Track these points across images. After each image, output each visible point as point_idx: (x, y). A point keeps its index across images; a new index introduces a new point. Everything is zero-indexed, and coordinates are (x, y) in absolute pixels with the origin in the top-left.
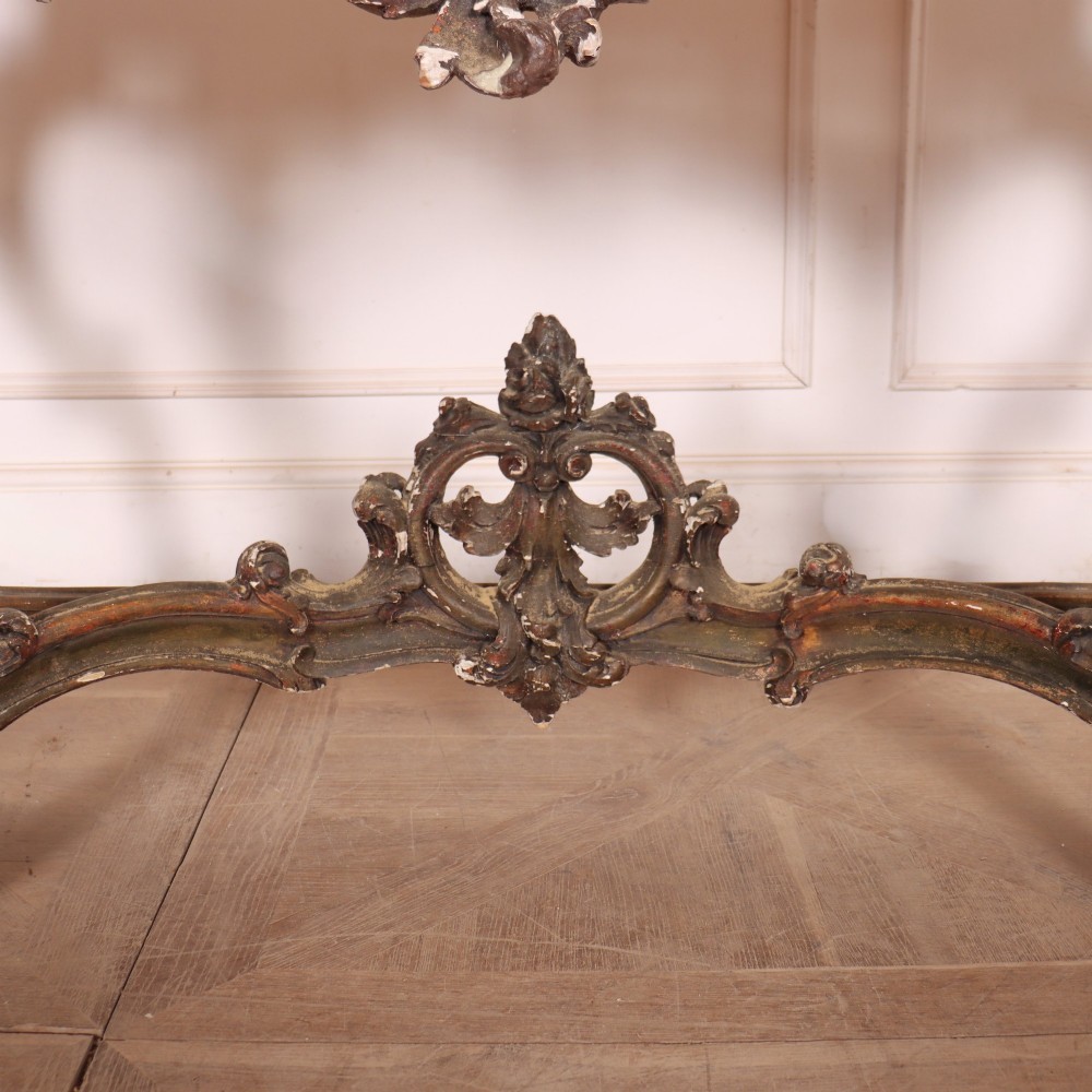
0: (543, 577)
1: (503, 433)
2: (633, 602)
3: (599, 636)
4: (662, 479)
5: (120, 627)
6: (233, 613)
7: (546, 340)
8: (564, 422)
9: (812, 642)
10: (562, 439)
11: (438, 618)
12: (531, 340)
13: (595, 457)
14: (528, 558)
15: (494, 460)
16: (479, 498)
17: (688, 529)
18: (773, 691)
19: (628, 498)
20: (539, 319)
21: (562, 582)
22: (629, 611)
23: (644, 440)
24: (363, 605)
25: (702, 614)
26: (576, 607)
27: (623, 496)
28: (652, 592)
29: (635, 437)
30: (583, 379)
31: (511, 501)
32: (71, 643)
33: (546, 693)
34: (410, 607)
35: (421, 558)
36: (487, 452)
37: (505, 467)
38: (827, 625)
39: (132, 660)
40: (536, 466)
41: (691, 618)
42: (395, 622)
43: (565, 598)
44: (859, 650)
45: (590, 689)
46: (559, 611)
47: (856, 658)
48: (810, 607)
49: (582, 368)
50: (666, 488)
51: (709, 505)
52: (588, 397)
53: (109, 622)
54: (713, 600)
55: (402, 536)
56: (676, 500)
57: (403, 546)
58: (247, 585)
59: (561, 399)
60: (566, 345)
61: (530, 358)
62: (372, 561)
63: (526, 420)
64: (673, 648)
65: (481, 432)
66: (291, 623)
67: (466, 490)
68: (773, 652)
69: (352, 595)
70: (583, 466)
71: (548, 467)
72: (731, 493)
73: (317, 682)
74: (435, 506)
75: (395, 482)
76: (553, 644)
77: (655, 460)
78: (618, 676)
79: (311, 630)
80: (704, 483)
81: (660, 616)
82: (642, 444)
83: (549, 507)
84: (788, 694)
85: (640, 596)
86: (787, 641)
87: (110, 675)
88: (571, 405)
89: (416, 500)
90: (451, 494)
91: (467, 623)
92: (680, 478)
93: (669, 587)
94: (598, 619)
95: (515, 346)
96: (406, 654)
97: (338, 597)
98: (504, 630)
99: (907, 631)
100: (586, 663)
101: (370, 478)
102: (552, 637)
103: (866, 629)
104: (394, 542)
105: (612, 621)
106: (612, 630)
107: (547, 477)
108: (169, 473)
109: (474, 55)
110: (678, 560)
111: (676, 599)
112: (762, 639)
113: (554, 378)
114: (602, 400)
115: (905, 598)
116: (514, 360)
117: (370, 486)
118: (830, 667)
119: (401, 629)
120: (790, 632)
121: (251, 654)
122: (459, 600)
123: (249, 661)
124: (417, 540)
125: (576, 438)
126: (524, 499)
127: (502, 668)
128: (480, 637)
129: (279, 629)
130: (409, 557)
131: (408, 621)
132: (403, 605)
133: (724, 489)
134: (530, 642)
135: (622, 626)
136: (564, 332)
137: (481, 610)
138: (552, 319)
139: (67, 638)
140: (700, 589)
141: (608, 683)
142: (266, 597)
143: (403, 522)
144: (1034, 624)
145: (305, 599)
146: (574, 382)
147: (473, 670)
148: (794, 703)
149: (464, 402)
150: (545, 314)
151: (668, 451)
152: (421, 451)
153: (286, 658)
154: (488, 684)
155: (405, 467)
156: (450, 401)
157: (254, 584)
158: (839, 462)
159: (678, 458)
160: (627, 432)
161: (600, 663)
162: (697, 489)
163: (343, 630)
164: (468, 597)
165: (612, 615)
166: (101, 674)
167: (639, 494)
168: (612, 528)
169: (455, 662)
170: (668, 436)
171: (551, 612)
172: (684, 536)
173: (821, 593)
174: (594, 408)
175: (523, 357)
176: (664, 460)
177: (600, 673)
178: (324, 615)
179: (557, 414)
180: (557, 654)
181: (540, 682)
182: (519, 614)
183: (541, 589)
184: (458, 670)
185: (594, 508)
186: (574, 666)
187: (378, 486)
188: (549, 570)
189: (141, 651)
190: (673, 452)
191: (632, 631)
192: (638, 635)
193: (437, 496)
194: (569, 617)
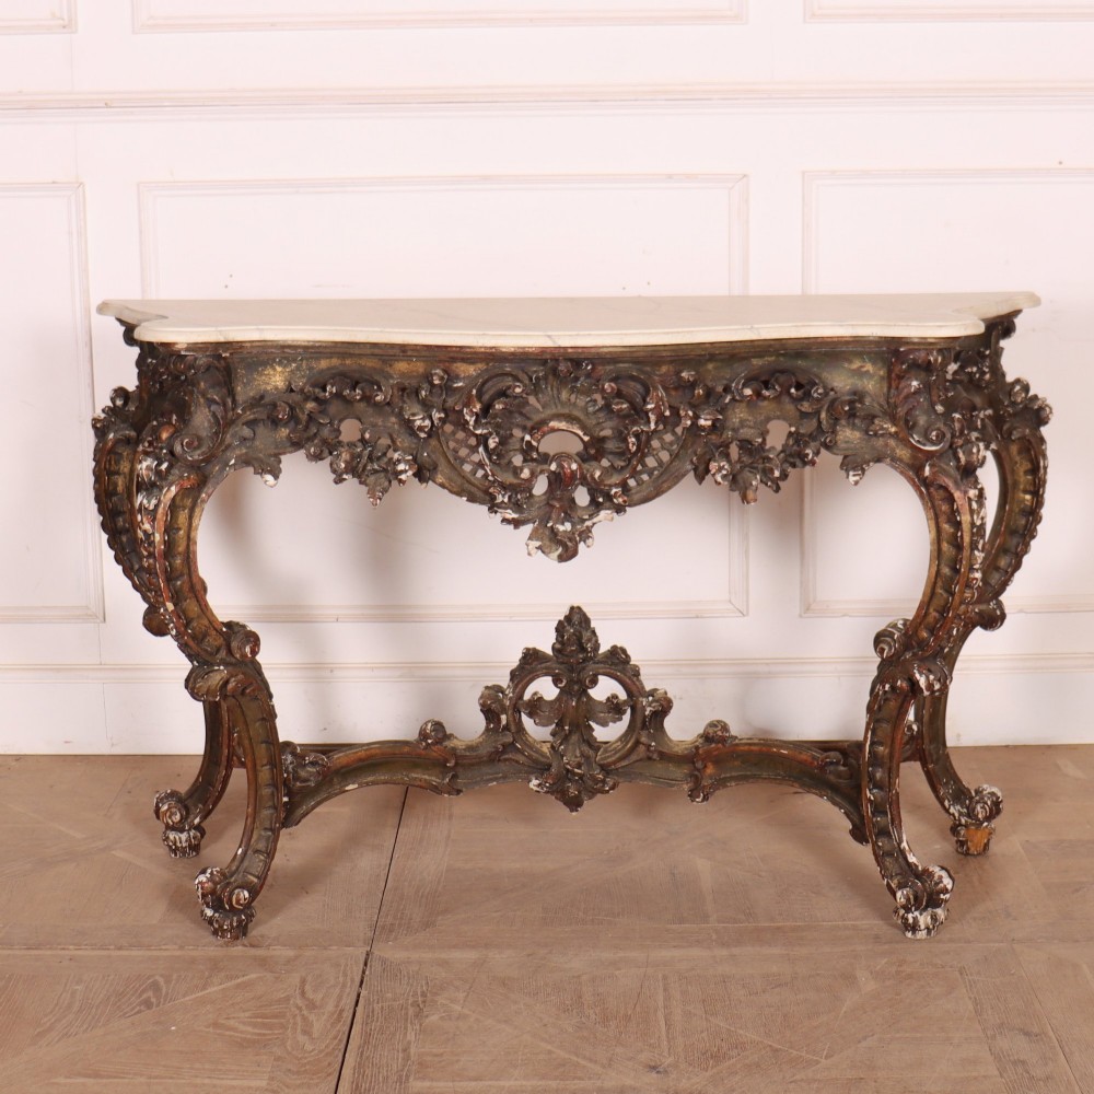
0: (574, 738)
1: (554, 666)
2: (620, 750)
3: (604, 768)
4: (634, 689)
5: (366, 763)
6: (419, 756)
7: (576, 618)
8: (584, 660)
9: (710, 770)
10: (584, 669)
11: (521, 759)
12: (568, 618)
13: (600, 677)
14: (567, 728)
15: (550, 678)
16: (541, 698)
17: (647, 713)
18: (692, 795)
19: (617, 697)
20: (572, 608)
21: (584, 741)
22: (618, 755)
23: (624, 669)
24: (484, 751)
25: (655, 756)
26: (591, 752)
27: (615, 696)
28: (629, 745)
29: (620, 667)
30: (594, 639)
31: (558, 699)
32: (343, 771)
33: (576, 796)
34: (508, 753)
35: (513, 728)
36: (546, 675)
37: (556, 682)
38: (718, 761)
39: (370, 779)
40: (571, 682)
41: (650, 758)
42: (499, 760)
43: (585, 748)
44: (734, 774)
45: (599, 795)
46: (582, 755)
47: (732, 778)
48: (708, 753)
49: (594, 632)
50: (636, 693)
51: (657, 701)
52: (597, 646)
53: (361, 760)
54: (660, 749)
55: (504, 717)
56: (641, 699)
57: (504, 722)
58: (426, 741)
59: (583, 649)
60: (585, 620)
61: (568, 628)
62: (487, 729)
63: (566, 659)
64: (641, 774)
65: (543, 665)
66: (447, 761)
67: (535, 694)
68: (691, 775)
69: (477, 747)
70: (594, 682)
71: (577, 683)
72: (669, 695)
73: (459, 792)
74: (521, 702)
75: (498, 689)
76: (579, 771)
77: (630, 678)
78: (612, 788)
79: (456, 764)
80: (656, 690)
81: (634, 757)
82: (623, 671)
83: (577, 703)
84: (698, 797)
85: (623, 747)
86: (698, 770)
87: (361, 786)
88: (588, 652)
89: (511, 699)
90: (527, 696)
91: (536, 761)
92: (643, 688)
93: (637, 743)
94: (602, 759)
95: (560, 622)
96: (504, 777)
97: (470, 748)
98: (554, 764)
99: (756, 765)
100: (596, 781)
101: (487, 688)
102: (579, 768)
103: (736, 763)
104: (499, 720)
105: (610, 760)
106: (609, 764)
107: (576, 687)
108: (332, 671)
109: (548, 543)
110: (642, 729)
111: (642, 748)
112: (686, 770)
113: (579, 639)
114: (604, 648)
115: (753, 748)
116: (560, 629)
117: (487, 692)
118: (721, 783)
119: (502, 764)
120: (699, 765)
121: (426, 777)
122: (532, 749)
123: (425, 780)
124: (511, 719)
125: (591, 668)
126: (564, 699)
127: (554, 784)
128: (541, 768)
129: (440, 765)
130: (507, 728)
131: (506, 760)
132: (503, 752)
133: (666, 693)
134: (568, 770)
135: (614, 763)
136: (585, 615)
137: (543, 755)
138: (579, 608)
139: (342, 768)
140: (653, 744)
141: (608, 792)
142: (435, 748)
143: (504, 710)
144: (810, 759)
145: (454, 749)
146: (589, 640)
147: (539, 785)
148: (702, 801)
149: (534, 649)
150: (575, 605)
151: (637, 674)
152: (513, 674)
153: (443, 780)
154: (547, 792)
155: (504, 682)
156: (528, 649)
157: (430, 741)
158: (767, 664)
159: (642, 678)
160: (616, 665)
161: (604, 782)
162: (652, 693)
163: (473, 765)
164: (537, 749)
165: (609, 757)
166: (356, 786)
167: (623, 695)
168: (609, 712)
169: (530, 781)
170: (637, 666)
171: (578, 755)
172: (645, 717)
173: (713, 745)
174: (600, 652)
175: (564, 627)
176: (635, 679)
177: (603, 786)
178: (464, 757)
179: (581, 656)
180: (581, 777)
181: (573, 791)
182: (562, 756)
183: (573, 744)
184: (531, 785)
185: (601, 702)
186: (590, 783)
187: (491, 692)
188: (577, 735)
189: (374, 775)
190: (639, 674)
191: (619, 765)
192: (623, 767)
193: (521, 697)
194: (587, 758)
